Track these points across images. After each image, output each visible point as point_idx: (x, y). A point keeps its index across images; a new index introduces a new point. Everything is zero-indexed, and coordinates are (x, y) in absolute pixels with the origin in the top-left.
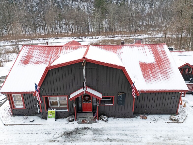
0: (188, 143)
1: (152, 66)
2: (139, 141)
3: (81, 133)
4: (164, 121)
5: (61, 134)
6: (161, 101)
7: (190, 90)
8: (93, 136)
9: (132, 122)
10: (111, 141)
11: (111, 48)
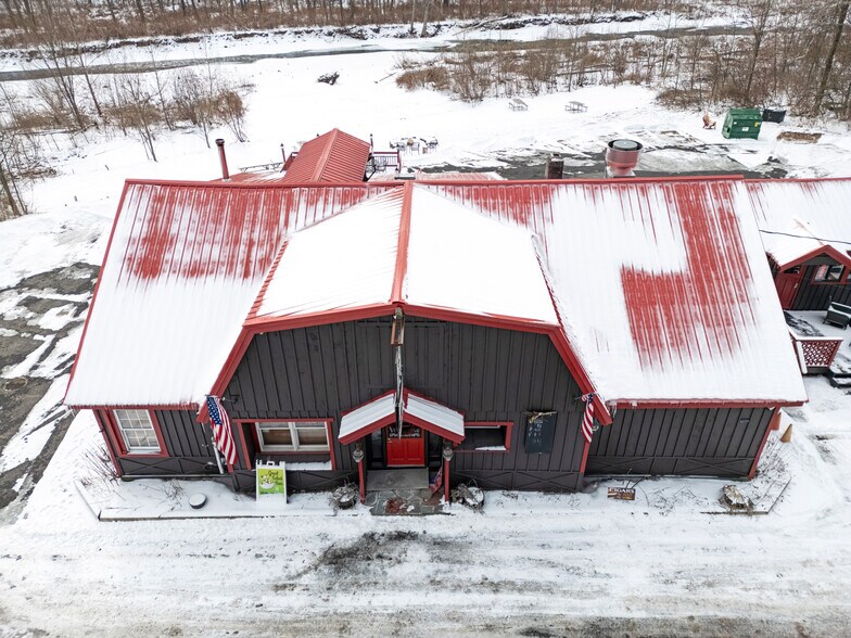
0: (774, 598)
1: (675, 286)
2: (596, 589)
3: (386, 554)
4: (698, 509)
5: (314, 560)
6: (696, 432)
7: (821, 363)
8: (431, 568)
9: (576, 511)
10: (496, 591)
11: (502, 198)
